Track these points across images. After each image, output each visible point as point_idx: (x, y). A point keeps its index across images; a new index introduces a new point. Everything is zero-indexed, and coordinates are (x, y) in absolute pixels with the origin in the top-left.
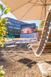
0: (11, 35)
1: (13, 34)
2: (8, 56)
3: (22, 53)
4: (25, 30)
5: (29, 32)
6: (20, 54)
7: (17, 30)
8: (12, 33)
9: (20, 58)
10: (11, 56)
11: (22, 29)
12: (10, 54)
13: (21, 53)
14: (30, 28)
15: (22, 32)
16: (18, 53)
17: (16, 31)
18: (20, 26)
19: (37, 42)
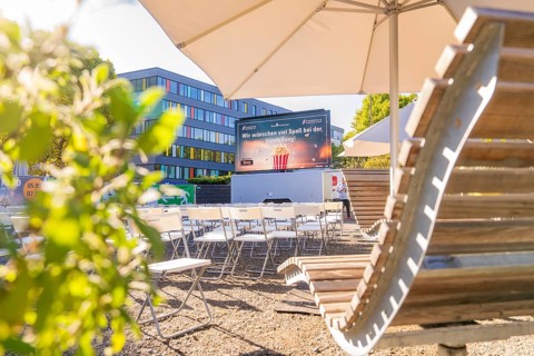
0: (172, 176)
1: (186, 170)
2: (153, 331)
3: (244, 306)
4: (261, 151)
5: (290, 165)
6: (232, 318)
7: (215, 149)
8: (183, 168)
9: (229, 345)
10: (168, 329)
11: (246, 143)
12: (165, 318)
13: (234, 311)
14: (292, 140)
15: (242, 162)
16: (218, 310)
17: (204, 156)
18: (232, 125)
19: (338, 226)
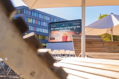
4: (58, 35)
7: (44, 35)
15: (51, 39)
